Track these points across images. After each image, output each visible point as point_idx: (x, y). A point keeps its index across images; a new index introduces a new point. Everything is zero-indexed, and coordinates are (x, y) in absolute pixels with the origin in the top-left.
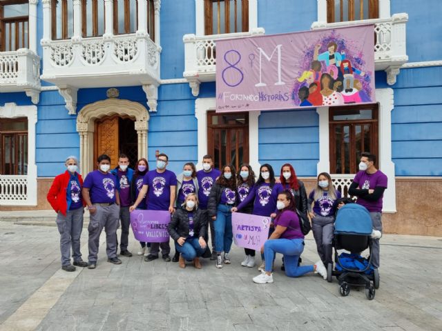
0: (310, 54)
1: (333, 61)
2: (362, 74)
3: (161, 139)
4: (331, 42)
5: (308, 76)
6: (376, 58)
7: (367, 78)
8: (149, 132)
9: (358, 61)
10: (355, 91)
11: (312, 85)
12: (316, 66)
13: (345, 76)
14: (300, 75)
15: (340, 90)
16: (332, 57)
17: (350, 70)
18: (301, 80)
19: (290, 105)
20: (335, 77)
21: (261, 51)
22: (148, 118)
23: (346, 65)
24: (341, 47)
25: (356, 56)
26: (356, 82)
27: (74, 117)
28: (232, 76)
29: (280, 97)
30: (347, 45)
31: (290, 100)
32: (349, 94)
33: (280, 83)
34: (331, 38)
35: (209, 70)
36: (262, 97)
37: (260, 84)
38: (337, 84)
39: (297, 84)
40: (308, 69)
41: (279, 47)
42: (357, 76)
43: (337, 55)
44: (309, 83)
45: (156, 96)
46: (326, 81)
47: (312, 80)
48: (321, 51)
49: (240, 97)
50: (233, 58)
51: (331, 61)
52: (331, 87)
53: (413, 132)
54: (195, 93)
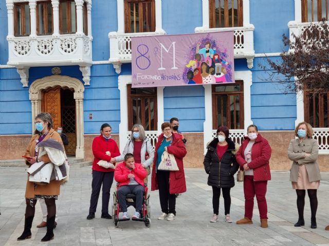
0: (194, 49)
1: (208, 54)
2: (227, 63)
3: (93, 105)
4: (207, 41)
5: (193, 64)
6: (235, 53)
7: (229, 66)
8: (84, 100)
9: (224, 55)
10: (222, 74)
11: (195, 70)
12: (197, 57)
13: (216, 64)
14: (188, 63)
15: (213, 73)
16: (207, 52)
17: (219, 61)
18: (188, 66)
19: (182, 83)
20: (210, 65)
21: (162, 46)
22: (83, 90)
23: (216, 57)
24: (213, 45)
25: (222, 51)
26: (223, 68)
27: (27, 89)
28: (143, 62)
29: (175, 78)
30: (217, 44)
31: (182, 80)
32: (219, 76)
33: (175, 68)
34: (207, 39)
35: (127, 57)
36: (163, 77)
37: (162, 68)
38: (211, 70)
39: (186, 68)
40: (193, 59)
41: (174, 43)
42: (223, 65)
43: (211, 50)
44: (193, 68)
45: (89, 74)
46: (204, 67)
47: (195, 67)
48: (201, 47)
49: (148, 77)
50: (143, 50)
51: (207, 54)
52: (208, 71)
53: (265, 101)
54: (118, 71)
